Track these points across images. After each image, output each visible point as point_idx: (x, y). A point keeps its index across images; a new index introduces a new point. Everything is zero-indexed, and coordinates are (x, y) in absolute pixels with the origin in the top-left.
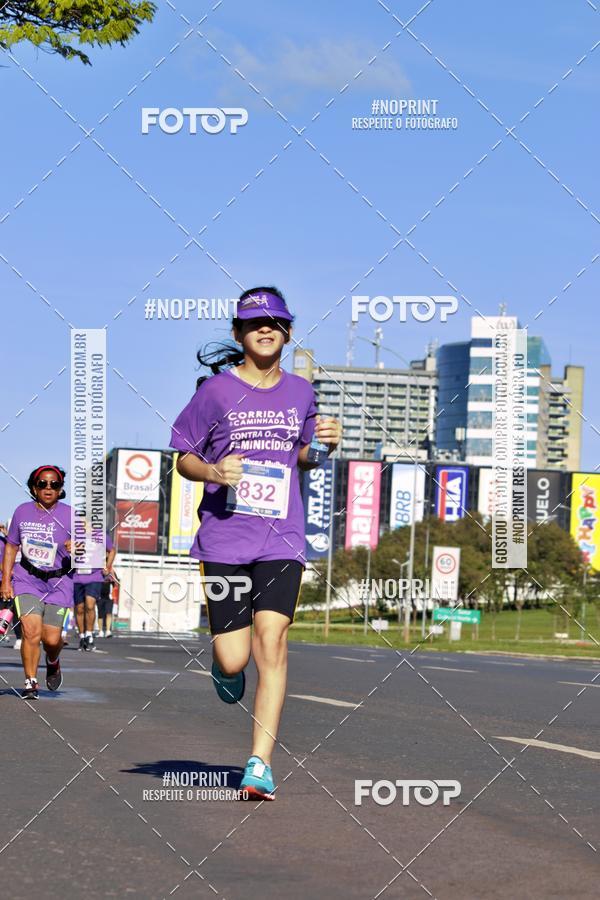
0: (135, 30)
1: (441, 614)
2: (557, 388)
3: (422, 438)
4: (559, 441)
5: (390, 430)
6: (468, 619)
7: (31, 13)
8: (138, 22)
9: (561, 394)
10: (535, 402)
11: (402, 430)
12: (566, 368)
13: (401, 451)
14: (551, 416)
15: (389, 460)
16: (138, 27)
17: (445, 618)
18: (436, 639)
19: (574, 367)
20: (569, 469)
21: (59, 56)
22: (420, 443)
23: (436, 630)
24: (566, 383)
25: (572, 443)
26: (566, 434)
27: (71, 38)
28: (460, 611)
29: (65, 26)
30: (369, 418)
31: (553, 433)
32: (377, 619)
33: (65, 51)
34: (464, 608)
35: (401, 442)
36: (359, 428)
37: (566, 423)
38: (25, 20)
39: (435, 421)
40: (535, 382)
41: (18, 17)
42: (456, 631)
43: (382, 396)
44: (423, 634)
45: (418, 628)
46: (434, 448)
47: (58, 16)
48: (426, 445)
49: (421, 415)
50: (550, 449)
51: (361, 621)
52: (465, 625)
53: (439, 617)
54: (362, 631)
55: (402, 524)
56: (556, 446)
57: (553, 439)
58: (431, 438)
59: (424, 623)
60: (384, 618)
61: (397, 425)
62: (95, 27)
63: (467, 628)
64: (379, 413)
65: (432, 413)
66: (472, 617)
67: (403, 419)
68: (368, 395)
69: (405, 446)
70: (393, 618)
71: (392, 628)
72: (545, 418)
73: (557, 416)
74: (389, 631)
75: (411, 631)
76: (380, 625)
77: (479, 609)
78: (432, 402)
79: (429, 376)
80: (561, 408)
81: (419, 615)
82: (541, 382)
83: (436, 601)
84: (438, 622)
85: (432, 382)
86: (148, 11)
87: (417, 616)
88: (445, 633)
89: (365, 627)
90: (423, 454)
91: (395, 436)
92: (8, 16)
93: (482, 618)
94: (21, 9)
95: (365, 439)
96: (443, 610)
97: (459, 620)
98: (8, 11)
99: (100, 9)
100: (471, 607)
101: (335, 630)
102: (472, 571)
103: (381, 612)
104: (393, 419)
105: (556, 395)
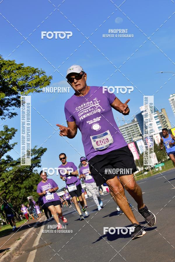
0: (50, 82)
1: (157, 166)
2: (161, 114)
3: (139, 134)
4: (166, 124)
5: (133, 135)
6: (162, 165)
7: (29, 87)
8: (50, 80)
9: (162, 115)
10: (158, 119)
11: (135, 134)
12: (161, 110)
13: (137, 138)
14: (162, 120)
15: (135, 141)
16: (50, 81)
17: (158, 167)
18: (157, 172)
19: (163, 109)
20: (170, 129)
21: (38, 93)
22: (139, 135)
23: (157, 169)
24: (162, 113)
25: (168, 124)
26: (166, 122)
27: (38, 89)
28: (160, 164)
29: (37, 87)
30: (128, 134)
31: (164, 123)
32: (145, 172)
33: (39, 91)
34: (161, 163)
35: (136, 136)
36: (127, 137)
37: (166, 120)
38: (28, 89)
39: (141, 130)
40: (156, 115)
41: (27, 89)
42: (161, 168)
43: (128, 129)
44: (155, 171)
45: (153, 170)
46: (142, 135)
47: (34, 85)
48: (141, 135)
49: (137, 130)
50: (165, 126)
51: (142, 174)
52: (162, 166)
53: (156, 167)
54: (143, 175)
55: (142, 152)
56: (165, 125)
57: (164, 124)
58: (141, 133)
59: (154, 169)
60: (146, 171)
61: (134, 134)
62: (43, 85)
63: (162, 167)
64: (129, 133)
65: (139, 129)
66: (163, 164)
67: (134, 132)
68: (126, 130)
69: (137, 137)
70: (148, 171)
71: (148, 172)
72: (161, 121)
73: (163, 120)
74: (148, 173)
75: (152, 172)
76: (146, 173)
77: (163, 162)
78: (139, 127)
79: (136, 122)
80: (163, 118)
81: (153, 168)
82: (158, 114)
83: (155, 164)
84: (157, 168)
85: (137, 123)
86: (51, 77)
87: (152, 168)
88: (159, 169)
89: (143, 174)
90: (141, 137)
91: (134, 136)
92: (26, 89)
93: (164, 164)
94: (27, 87)
95: (129, 139)
96: (157, 165)
97: (160, 166)
98: (25, 88)
99: (41, 81)
100: (162, 162)
101: (138, 177)
102: (159, 156)
103: (145, 170)
104: (133, 133)
105: (161, 116)
